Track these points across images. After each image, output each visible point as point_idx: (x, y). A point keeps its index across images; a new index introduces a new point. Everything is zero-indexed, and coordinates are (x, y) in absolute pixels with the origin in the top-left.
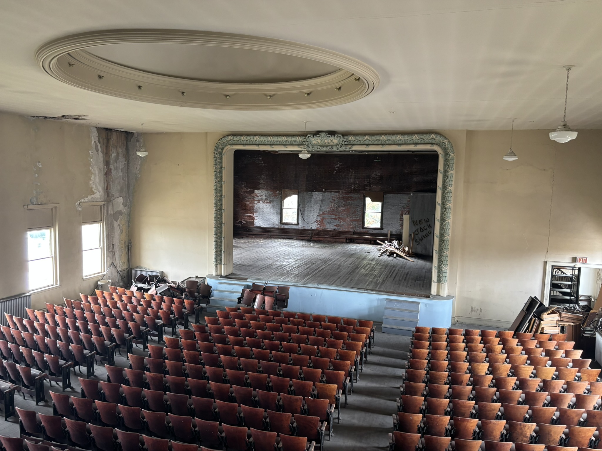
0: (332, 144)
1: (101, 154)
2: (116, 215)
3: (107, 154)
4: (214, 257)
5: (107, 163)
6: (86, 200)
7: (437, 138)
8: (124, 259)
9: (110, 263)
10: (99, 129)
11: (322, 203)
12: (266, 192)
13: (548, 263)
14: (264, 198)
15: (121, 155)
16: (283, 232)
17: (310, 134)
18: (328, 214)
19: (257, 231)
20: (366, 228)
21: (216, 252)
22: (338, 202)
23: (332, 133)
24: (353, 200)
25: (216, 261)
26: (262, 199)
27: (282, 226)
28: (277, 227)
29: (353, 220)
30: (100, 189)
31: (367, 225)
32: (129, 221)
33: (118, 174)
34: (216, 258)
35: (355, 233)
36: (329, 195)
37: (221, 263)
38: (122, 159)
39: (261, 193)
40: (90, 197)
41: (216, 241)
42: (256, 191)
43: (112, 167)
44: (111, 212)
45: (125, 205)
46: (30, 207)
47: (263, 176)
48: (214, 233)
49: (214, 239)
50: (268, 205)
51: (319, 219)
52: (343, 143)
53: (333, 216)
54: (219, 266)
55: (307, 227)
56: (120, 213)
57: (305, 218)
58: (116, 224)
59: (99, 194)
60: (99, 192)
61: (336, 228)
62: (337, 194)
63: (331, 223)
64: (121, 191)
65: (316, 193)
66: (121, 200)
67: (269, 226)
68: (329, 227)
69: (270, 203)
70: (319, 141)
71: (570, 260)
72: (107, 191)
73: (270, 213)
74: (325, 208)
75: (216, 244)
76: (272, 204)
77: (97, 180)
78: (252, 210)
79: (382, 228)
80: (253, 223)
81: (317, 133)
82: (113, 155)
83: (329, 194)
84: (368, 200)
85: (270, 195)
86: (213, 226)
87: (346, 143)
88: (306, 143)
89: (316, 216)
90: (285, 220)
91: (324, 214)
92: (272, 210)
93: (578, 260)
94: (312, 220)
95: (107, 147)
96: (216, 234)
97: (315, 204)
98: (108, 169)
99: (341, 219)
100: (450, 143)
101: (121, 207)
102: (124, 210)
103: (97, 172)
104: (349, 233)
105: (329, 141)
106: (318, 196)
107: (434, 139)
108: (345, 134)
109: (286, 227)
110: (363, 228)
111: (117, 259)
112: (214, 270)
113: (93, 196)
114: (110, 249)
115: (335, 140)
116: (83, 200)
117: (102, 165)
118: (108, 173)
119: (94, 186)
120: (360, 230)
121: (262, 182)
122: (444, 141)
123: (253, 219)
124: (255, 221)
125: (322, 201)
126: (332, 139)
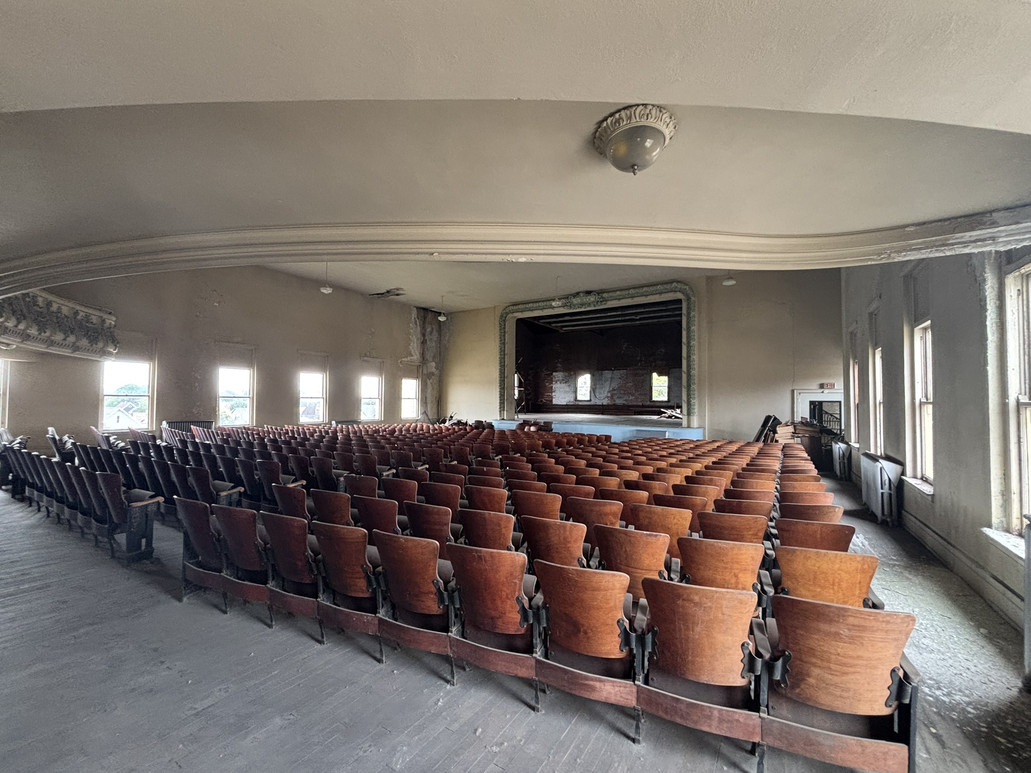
0: (590, 302)
1: (419, 328)
2: (430, 375)
3: (423, 328)
4: (498, 404)
5: (424, 335)
6: (405, 359)
7: (679, 286)
8: (435, 410)
9: (423, 411)
10: (419, 308)
11: (611, 380)
12: (562, 373)
13: (795, 391)
14: (561, 378)
15: (435, 330)
16: (577, 408)
17: (571, 295)
18: (617, 389)
19: (554, 408)
20: (654, 401)
21: (500, 400)
22: (627, 378)
23: (588, 293)
24: (640, 376)
25: (500, 408)
26: (558, 380)
27: (577, 403)
28: (572, 404)
29: (641, 394)
30: (418, 353)
31: (654, 399)
32: (439, 382)
33: (432, 344)
34: (500, 405)
35: (643, 406)
36: (618, 373)
37: (504, 410)
38: (435, 333)
39: (558, 375)
40: (409, 358)
41: (500, 392)
42: (554, 374)
43: (427, 338)
44: (425, 372)
45: (437, 368)
46: (366, 358)
47: (560, 360)
48: (498, 385)
49: (498, 390)
50: (564, 385)
51: (609, 395)
52: (599, 300)
53: (622, 392)
54: (502, 412)
55: (599, 403)
56: (433, 374)
57: (597, 394)
58: (429, 382)
59: (416, 357)
60: (416, 355)
61: (624, 402)
62: (625, 371)
63: (620, 398)
64: (434, 357)
65: (606, 371)
66: (434, 364)
67: (565, 404)
68: (619, 402)
69: (566, 383)
70: (579, 301)
71: (818, 387)
72: (423, 355)
73: (566, 392)
74: (615, 385)
75: (500, 394)
76: (567, 384)
77: (415, 345)
78: (551, 390)
79: (669, 401)
80: (552, 401)
81: (577, 294)
82: (429, 330)
83: (618, 371)
84: (655, 375)
85: (566, 376)
86: (498, 379)
87: (601, 300)
88: (569, 304)
89: (606, 393)
90: (579, 398)
91: (614, 390)
92: (567, 389)
93: (825, 387)
94: (603, 396)
95: (424, 323)
96: (500, 386)
97: (605, 381)
98: (424, 339)
99: (630, 394)
100: (691, 288)
101: (434, 370)
102: (436, 372)
103: (415, 340)
104: (638, 406)
105: (588, 300)
106: (607, 374)
107: (677, 287)
108: (600, 292)
109: (580, 403)
110: (651, 402)
111: (429, 409)
112: (499, 416)
113: (412, 358)
114: (424, 401)
115: (592, 298)
116: (403, 360)
117: (419, 336)
118: (424, 342)
119: (413, 351)
120: (648, 403)
121: (559, 365)
122: (685, 287)
123: (552, 397)
124: (554, 399)
125: (612, 378)
126: (589, 297)
